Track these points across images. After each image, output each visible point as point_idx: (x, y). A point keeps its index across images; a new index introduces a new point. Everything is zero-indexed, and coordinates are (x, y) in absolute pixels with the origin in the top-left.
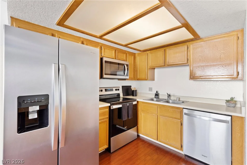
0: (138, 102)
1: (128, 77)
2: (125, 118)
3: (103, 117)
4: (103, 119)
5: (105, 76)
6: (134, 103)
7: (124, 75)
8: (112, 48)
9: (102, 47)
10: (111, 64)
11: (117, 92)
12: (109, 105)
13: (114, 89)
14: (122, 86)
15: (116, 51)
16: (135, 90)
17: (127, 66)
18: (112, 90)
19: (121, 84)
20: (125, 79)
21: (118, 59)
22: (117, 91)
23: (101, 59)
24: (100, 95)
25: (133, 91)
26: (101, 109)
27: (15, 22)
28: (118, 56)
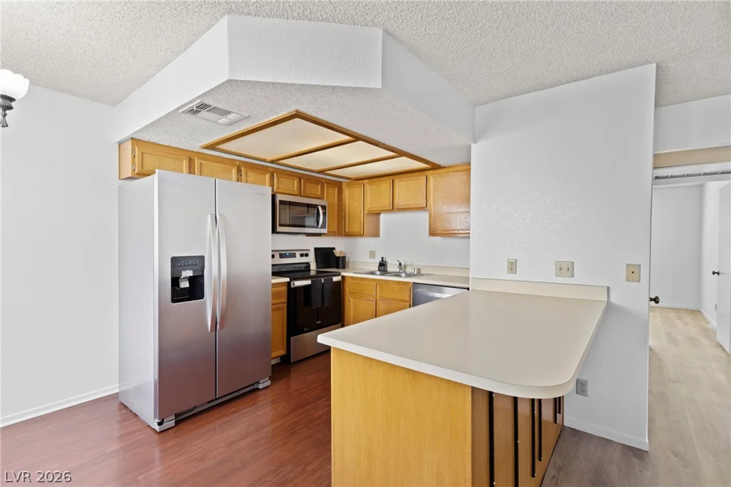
0: (343, 277)
1: (325, 231)
2: (317, 304)
3: (277, 301)
4: (278, 304)
5: (279, 229)
6: (335, 279)
7: (317, 227)
8: (292, 176)
9: (273, 175)
10: (291, 207)
11: (304, 260)
12: (288, 280)
13: (298, 254)
14: (316, 249)
15: (300, 179)
16: (342, 256)
17: (323, 209)
18: (293, 256)
19: (311, 244)
20: (319, 235)
21: (305, 195)
22: (304, 257)
23: (274, 197)
24: (273, 265)
25: (338, 258)
26: (274, 285)
27: (137, 145)
28: (304, 189)
